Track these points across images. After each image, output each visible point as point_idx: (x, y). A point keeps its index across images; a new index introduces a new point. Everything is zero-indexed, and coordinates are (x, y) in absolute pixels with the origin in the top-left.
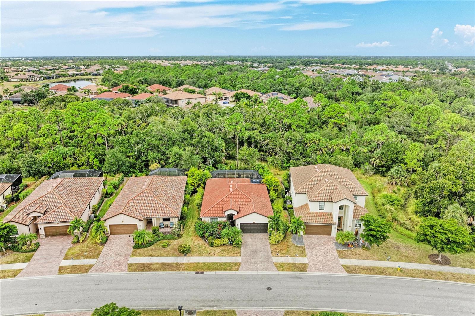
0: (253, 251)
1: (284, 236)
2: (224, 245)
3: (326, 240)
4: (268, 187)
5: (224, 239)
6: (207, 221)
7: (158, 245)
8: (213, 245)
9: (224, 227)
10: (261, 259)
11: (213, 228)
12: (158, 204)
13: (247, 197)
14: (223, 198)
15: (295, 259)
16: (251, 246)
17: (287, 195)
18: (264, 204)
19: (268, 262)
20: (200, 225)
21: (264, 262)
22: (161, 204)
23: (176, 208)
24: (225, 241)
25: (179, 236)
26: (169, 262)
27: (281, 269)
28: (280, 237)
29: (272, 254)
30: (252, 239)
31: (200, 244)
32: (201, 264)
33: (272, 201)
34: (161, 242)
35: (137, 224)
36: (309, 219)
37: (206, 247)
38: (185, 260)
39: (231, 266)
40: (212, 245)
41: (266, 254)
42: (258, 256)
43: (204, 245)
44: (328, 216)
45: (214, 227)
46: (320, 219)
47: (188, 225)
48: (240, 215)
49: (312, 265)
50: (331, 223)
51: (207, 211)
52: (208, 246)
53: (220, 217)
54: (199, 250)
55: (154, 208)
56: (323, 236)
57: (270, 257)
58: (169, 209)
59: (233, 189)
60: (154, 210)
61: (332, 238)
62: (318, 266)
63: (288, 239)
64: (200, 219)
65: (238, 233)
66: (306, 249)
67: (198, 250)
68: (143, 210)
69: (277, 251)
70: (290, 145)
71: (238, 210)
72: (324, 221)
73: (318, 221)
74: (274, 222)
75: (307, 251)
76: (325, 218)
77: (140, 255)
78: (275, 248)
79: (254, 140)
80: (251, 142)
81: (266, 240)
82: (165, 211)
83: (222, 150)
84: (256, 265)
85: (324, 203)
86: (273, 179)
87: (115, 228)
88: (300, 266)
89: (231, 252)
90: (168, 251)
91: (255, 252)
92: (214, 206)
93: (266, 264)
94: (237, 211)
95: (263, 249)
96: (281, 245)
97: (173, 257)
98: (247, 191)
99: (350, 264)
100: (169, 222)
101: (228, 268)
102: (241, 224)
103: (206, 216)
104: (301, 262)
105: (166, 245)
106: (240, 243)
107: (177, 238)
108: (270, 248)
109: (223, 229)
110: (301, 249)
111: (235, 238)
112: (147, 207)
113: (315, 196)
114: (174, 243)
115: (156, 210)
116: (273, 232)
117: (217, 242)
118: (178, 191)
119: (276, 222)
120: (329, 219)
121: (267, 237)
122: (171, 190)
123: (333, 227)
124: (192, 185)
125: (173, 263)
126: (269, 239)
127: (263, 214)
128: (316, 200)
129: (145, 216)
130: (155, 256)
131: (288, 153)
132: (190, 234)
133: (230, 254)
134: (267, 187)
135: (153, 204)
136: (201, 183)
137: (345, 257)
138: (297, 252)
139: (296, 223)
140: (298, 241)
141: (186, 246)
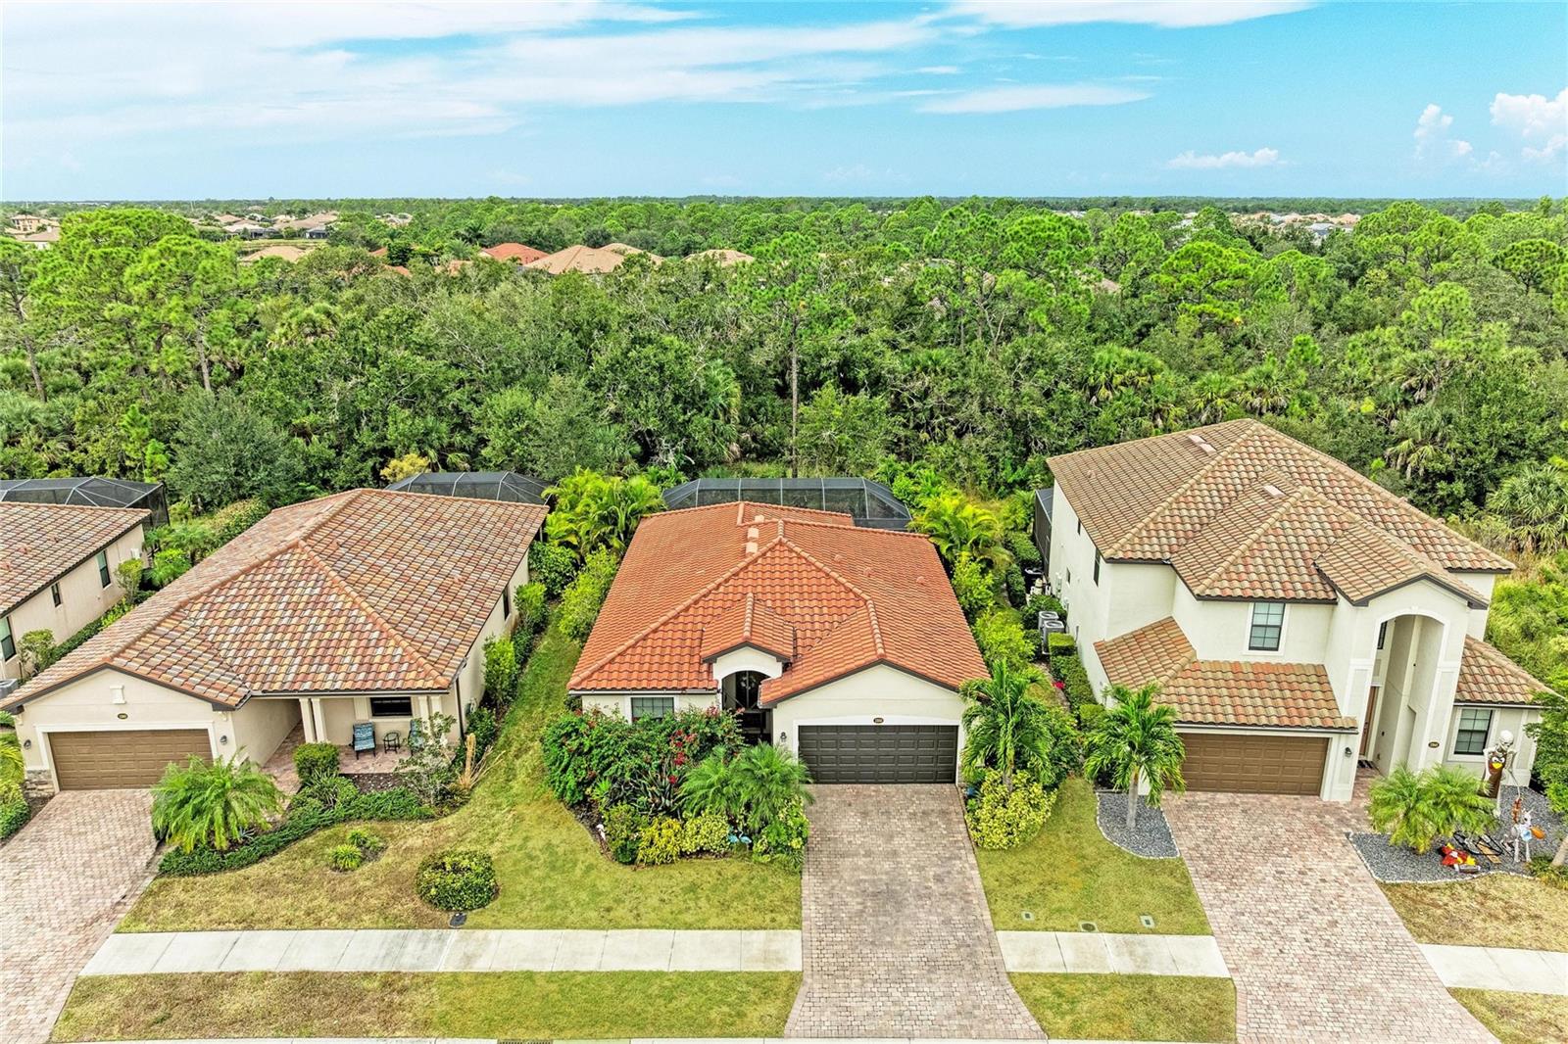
0: (875, 895)
1: (1053, 798)
2: (701, 852)
3: (1299, 826)
4: (944, 551)
5: (699, 821)
6: (608, 713)
7: (306, 853)
8: (633, 852)
9: (702, 750)
10: (927, 950)
11: (638, 756)
12: (343, 620)
13: (839, 584)
14: (704, 591)
15: (1140, 951)
16: (861, 861)
17: (1036, 591)
18: (931, 624)
19: (976, 967)
20: (568, 735)
21: (952, 967)
22: (362, 620)
23: (443, 643)
24: (710, 828)
25: (449, 798)
26: (346, 966)
27: (1063, 1024)
28: (1036, 807)
29: (994, 914)
30: (865, 814)
31: (560, 850)
32: (541, 982)
33: (971, 613)
34: (330, 837)
35: (205, 731)
36: (1195, 699)
37: (590, 868)
38: (446, 951)
39: (733, 998)
40: (627, 855)
41: (953, 910)
42: (909, 924)
43: (581, 857)
44: (1306, 686)
45: (647, 749)
46: (1259, 701)
47: (512, 736)
48: (798, 679)
49: (1259, 992)
50: (1330, 723)
51: (610, 656)
52: (603, 863)
53: (683, 692)
54: (549, 884)
55: (314, 643)
56: (1274, 799)
57: (981, 932)
58: (397, 645)
59: (760, 546)
60: (311, 652)
61: (1332, 809)
62: (1296, 997)
63: (1074, 820)
64: (574, 704)
65: (785, 781)
66: (1195, 880)
67: (538, 887)
68: (251, 653)
69: (1024, 890)
70: (1026, 387)
71: (789, 651)
72: (1283, 712)
73: (1251, 710)
74: (1001, 717)
75: (1204, 892)
76: (1287, 693)
77: (183, 919)
78: (1007, 871)
79: (867, 371)
80: (856, 378)
81: (949, 822)
82: (377, 660)
83: (726, 411)
84: (896, 994)
85: (1276, 608)
86: (969, 510)
87: (84, 750)
88: (1184, 999)
89: (740, 897)
90: (359, 893)
91: (886, 898)
92: (655, 631)
93: (959, 985)
94: (779, 657)
95: (938, 879)
96: (1045, 855)
97: (378, 935)
98: (838, 557)
99: (1507, 987)
100: (408, 719)
101: (713, 1015)
102: (801, 729)
103: (604, 684)
104: (1184, 972)
105: (352, 856)
106: (795, 843)
107: (432, 812)
108: (975, 873)
109: (697, 758)
110: (1166, 880)
111: (768, 813)
112: (278, 636)
113: (1227, 571)
114: (410, 842)
115: (326, 654)
116: (991, 775)
117: (662, 834)
118: (483, 562)
119: (1013, 720)
120: (1312, 703)
121: (957, 807)
122: (443, 559)
123: (1337, 745)
124: (568, 545)
125: (367, 975)
126: (968, 818)
127: (932, 674)
128: (1238, 592)
129: (256, 686)
130: (267, 923)
131: (1017, 425)
132: (516, 786)
133: (733, 915)
134: (938, 548)
135: (314, 620)
136: (612, 532)
137: (1447, 931)
138: (1148, 898)
139: (1134, 723)
140: (1139, 831)
141: (465, 863)
